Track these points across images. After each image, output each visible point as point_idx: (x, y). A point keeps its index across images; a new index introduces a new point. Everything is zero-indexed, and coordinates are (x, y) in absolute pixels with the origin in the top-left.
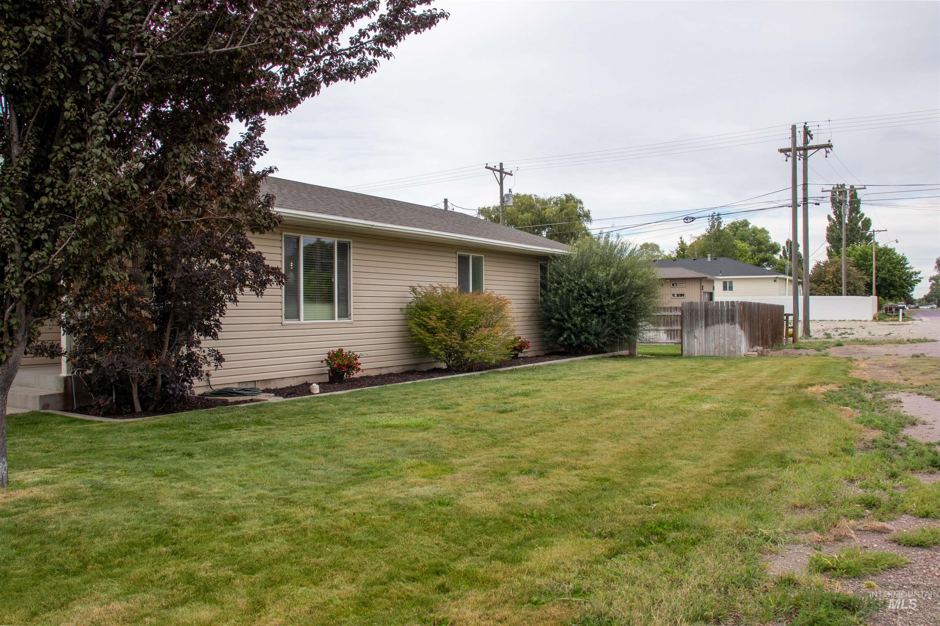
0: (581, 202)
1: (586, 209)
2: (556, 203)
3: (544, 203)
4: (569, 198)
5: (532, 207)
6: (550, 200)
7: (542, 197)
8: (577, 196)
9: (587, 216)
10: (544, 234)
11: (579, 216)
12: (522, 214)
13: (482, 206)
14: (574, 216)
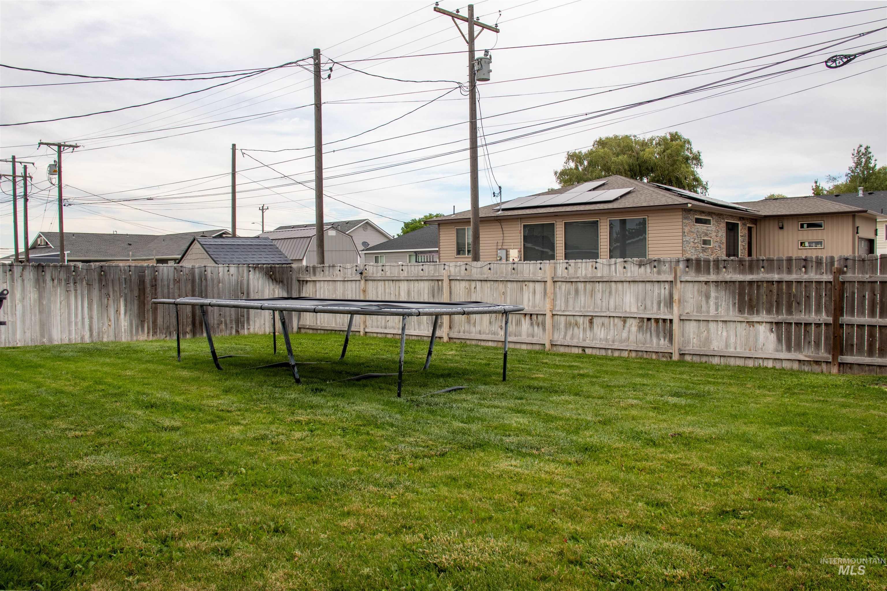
0: (689, 142)
1: (695, 150)
2: (659, 144)
3: (644, 144)
4: (675, 137)
5: (631, 149)
6: (651, 140)
7: (641, 138)
8: (685, 135)
9: (697, 158)
10: (645, 180)
11: (687, 159)
12: (617, 156)
13: (572, 150)
14: (680, 158)
